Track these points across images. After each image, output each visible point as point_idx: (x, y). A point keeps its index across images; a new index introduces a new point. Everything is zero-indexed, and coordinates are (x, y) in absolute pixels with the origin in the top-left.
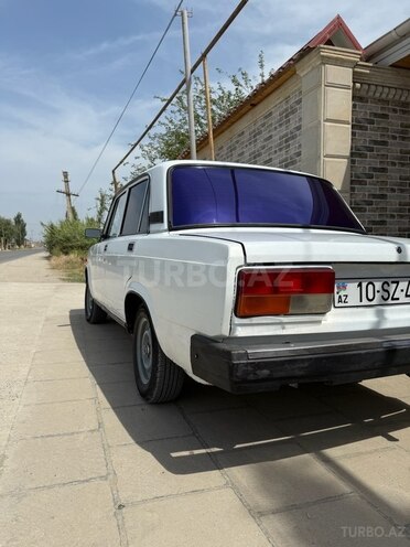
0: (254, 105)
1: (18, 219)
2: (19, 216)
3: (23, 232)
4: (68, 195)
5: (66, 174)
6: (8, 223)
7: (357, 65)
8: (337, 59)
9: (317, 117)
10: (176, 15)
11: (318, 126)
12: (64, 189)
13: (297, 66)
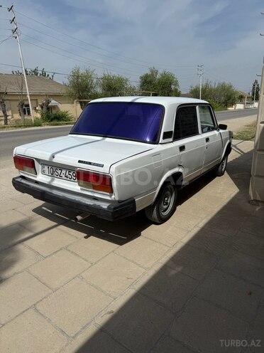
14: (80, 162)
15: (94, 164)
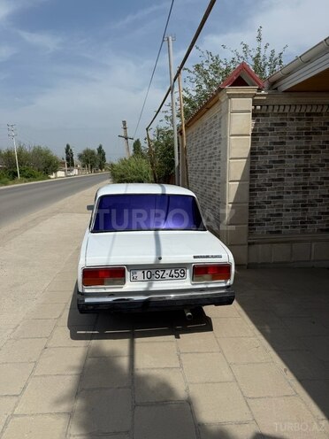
0: (208, 109)
1: (100, 150)
2: (100, 147)
3: (103, 158)
4: (126, 139)
5: (124, 123)
6: (93, 153)
7: (255, 95)
8: (239, 94)
9: (226, 133)
10: (163, 41)
11: (226, 138)
12: (123, 135)
13: (220, 95)
14: (195, 257)
15: (212, 257)
